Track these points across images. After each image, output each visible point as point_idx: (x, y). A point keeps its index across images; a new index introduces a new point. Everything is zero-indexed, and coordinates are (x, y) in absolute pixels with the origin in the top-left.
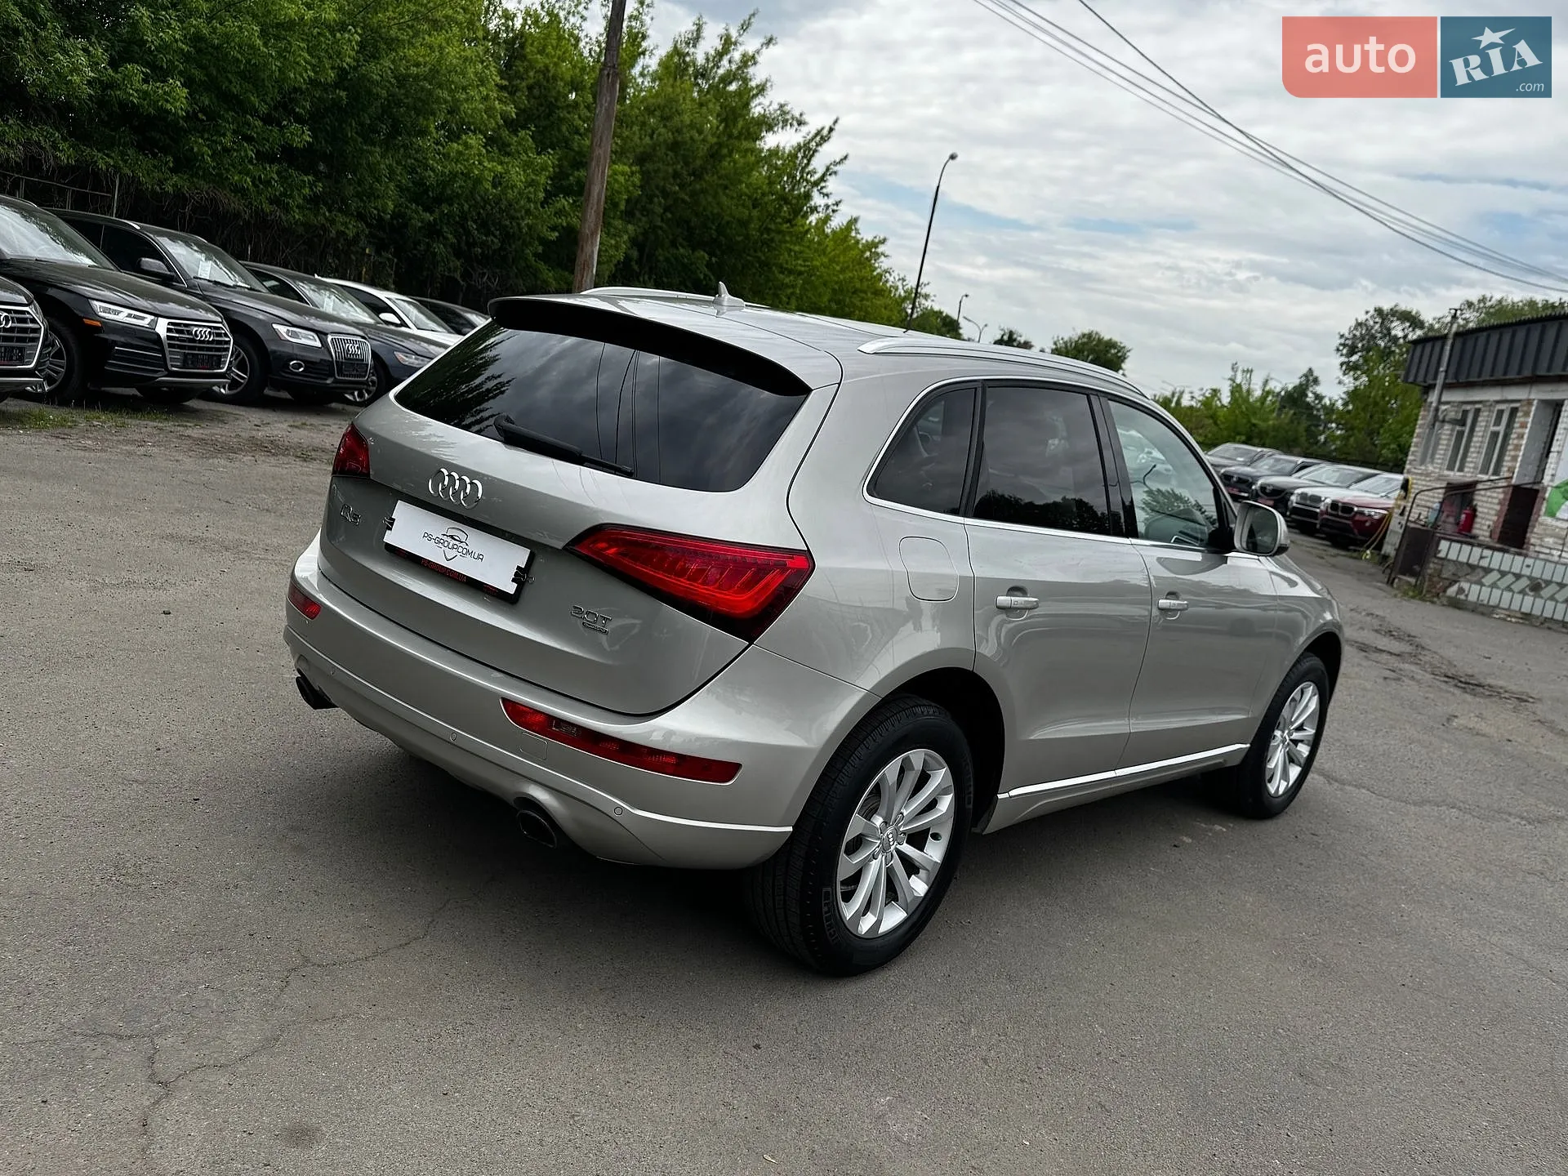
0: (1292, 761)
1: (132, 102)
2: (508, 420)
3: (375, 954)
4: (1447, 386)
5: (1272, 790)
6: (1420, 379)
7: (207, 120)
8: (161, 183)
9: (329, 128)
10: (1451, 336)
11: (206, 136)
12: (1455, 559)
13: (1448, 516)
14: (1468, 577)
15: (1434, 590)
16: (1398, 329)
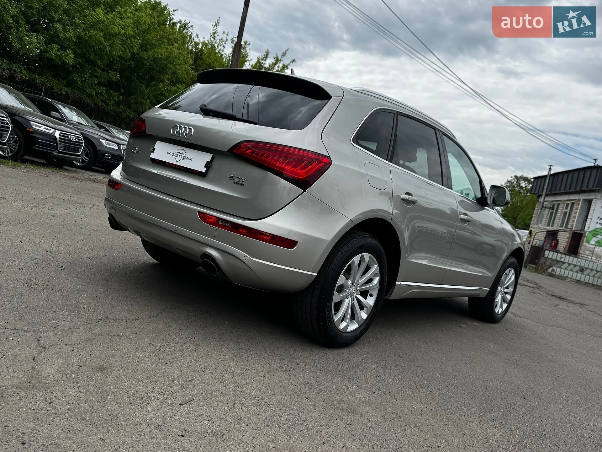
0: (504, 301)
1: (52, 58)
2: (205, 106)
3: (136, 319)
4: (547, 195)
5: (497, 312)
6: (536, 192)
7: (81, 68)
8: (60, 90)
9: (126, 76)
10: (549, 176)
11: (79, 74)
12: (551, 258)
13: (547, 244)
14: (556, 265)
15: (542, 270)
16: (523, 184)
